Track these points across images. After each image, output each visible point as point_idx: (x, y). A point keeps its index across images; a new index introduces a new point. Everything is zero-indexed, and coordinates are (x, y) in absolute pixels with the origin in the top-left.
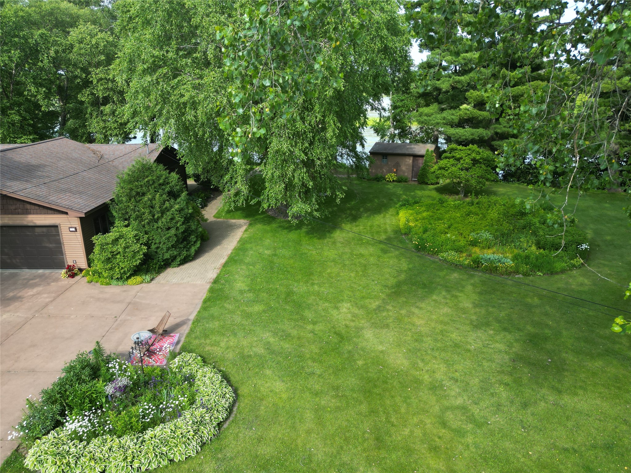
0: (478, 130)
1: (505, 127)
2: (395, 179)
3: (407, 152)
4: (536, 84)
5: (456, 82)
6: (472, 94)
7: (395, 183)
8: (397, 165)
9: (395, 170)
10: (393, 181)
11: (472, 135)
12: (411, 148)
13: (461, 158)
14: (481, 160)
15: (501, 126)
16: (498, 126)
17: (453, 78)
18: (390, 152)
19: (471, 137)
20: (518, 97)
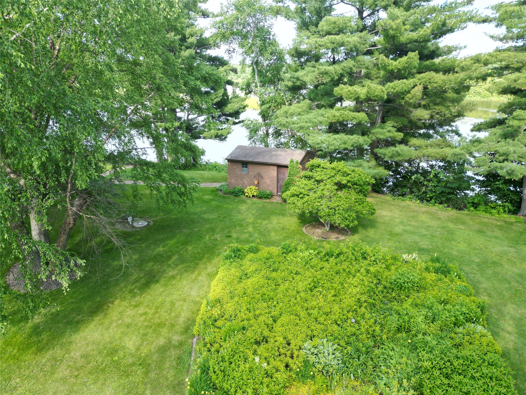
0: (351, 137)
1: (389, 131)
2: (255, 194)
3: (270, 161)
4: (429, 77)
5: (322, 73)
6: (342, 89)
7: (255, 200)
8: (259, 176)
9: (256, 183)
10: (253, 196)
11: (345, 143)
12: (276, 155)
13: (322, 181)
14: (349, 184)
15: (385, 130)
16: (381, 130)
17: (318, 69)
18: (250, 159)
19: (343, 146)
20: (403, 93)
